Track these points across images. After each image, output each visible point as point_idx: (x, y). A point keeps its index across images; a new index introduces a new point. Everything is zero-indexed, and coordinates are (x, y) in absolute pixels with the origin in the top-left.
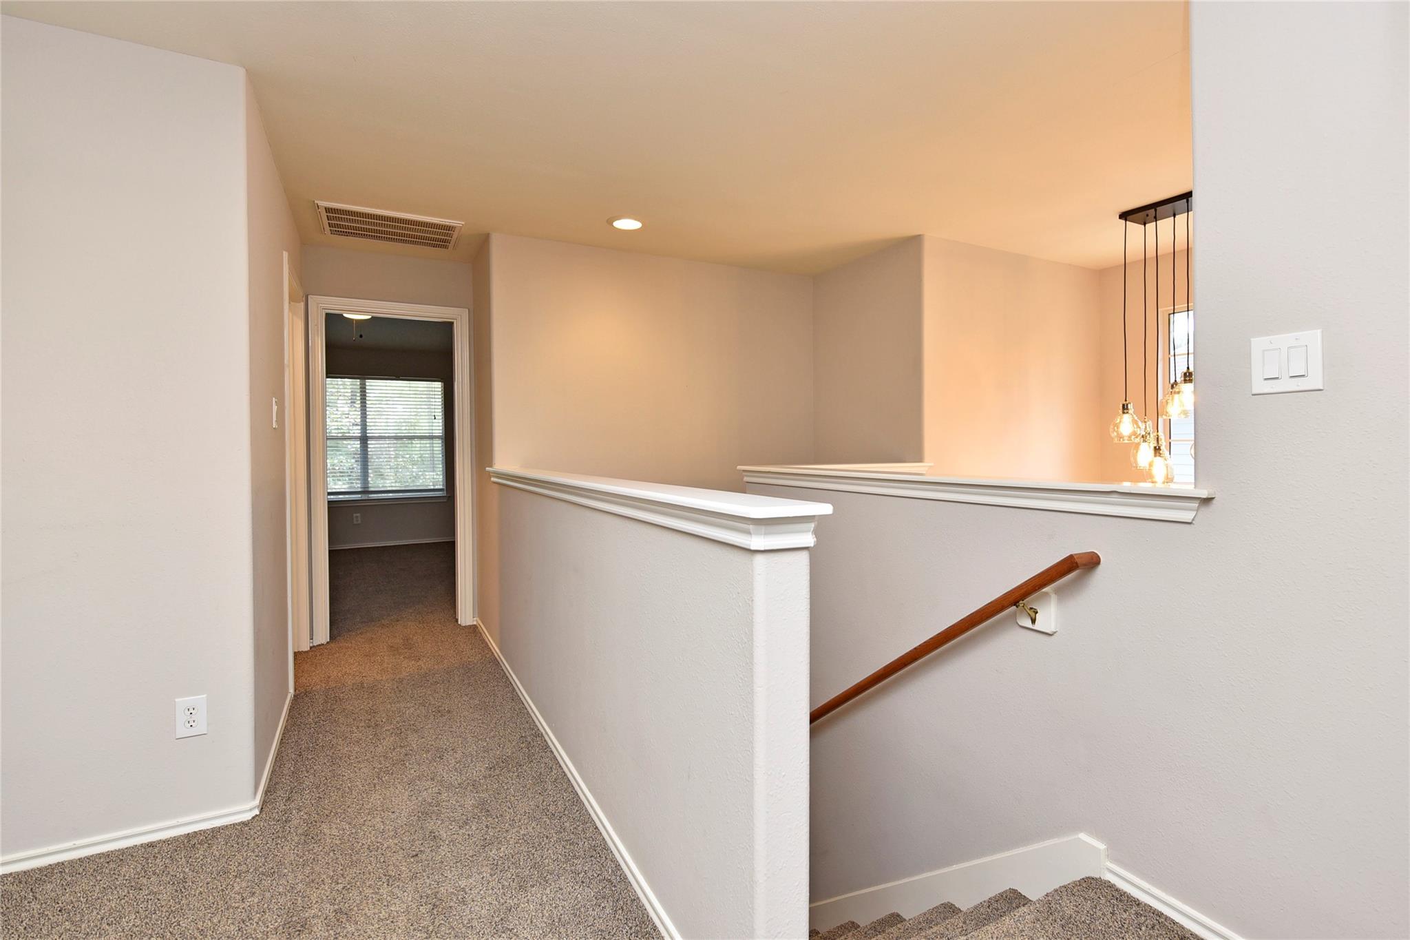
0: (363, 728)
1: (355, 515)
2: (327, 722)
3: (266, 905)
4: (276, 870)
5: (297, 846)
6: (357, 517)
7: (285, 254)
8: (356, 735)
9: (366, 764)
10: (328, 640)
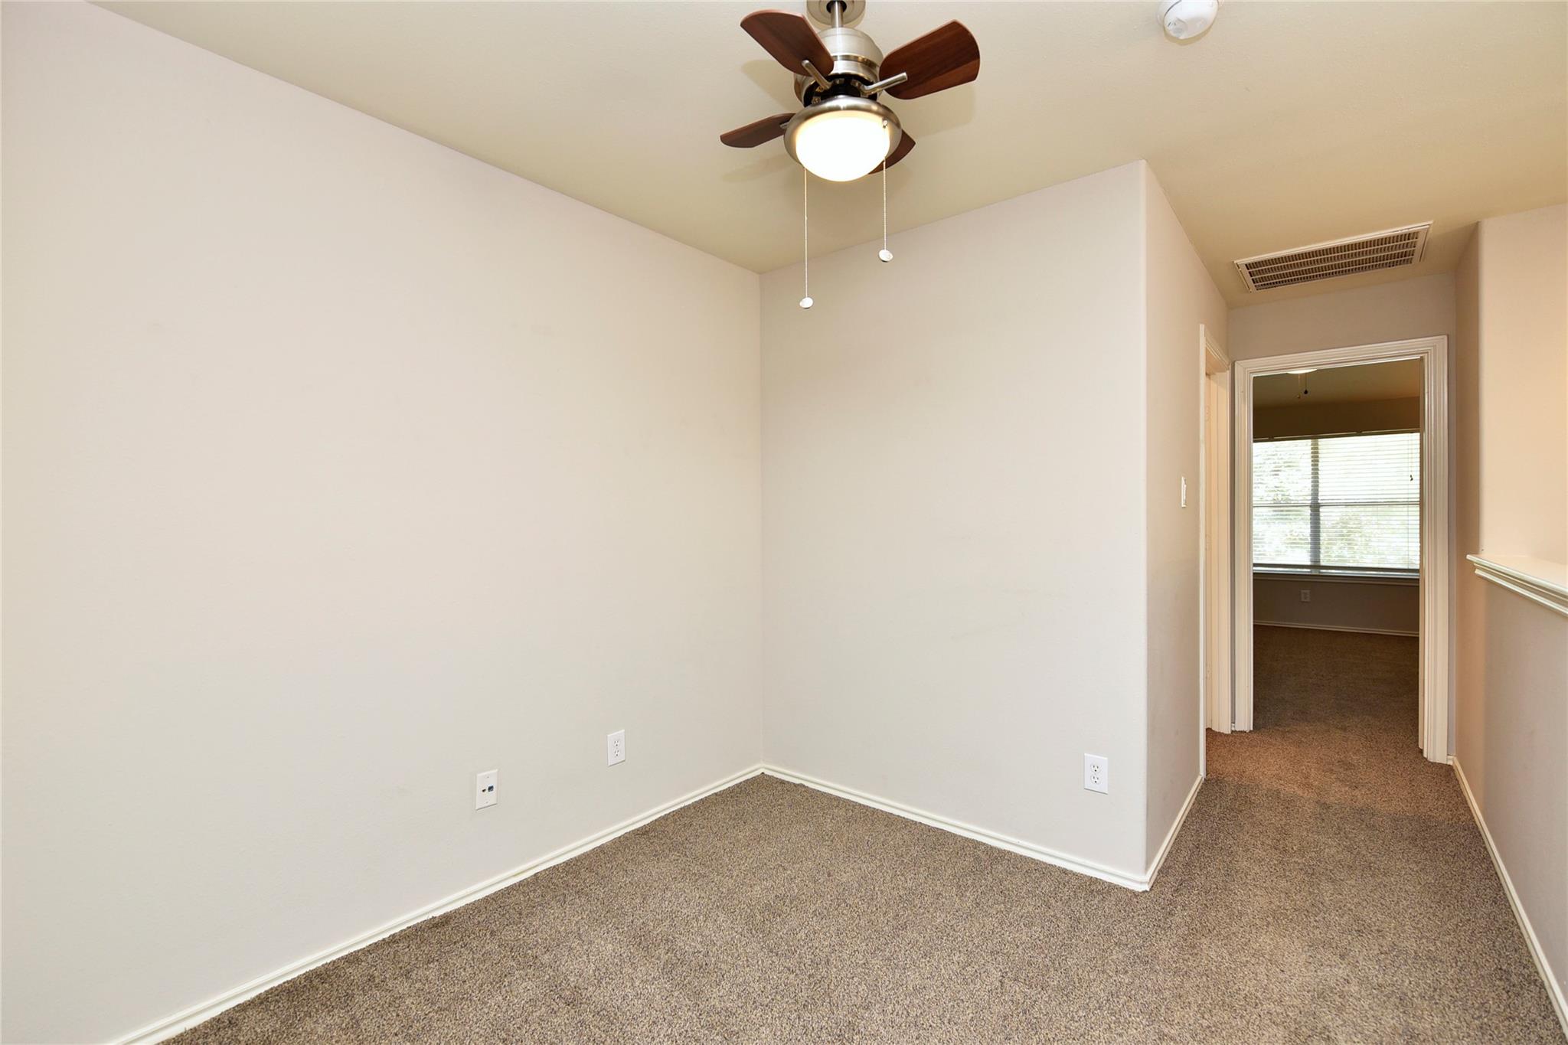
0: (1269, 847)
1: (1303, 591)
2: (1232, 822)
3: (1133, 992)
4: (1150, 961)
5: (1174, 947)
6: (1306, 594)
7: (1202, 327)
8: (1259, 853)
9: (1263, 893)
10: (1252, 729)
